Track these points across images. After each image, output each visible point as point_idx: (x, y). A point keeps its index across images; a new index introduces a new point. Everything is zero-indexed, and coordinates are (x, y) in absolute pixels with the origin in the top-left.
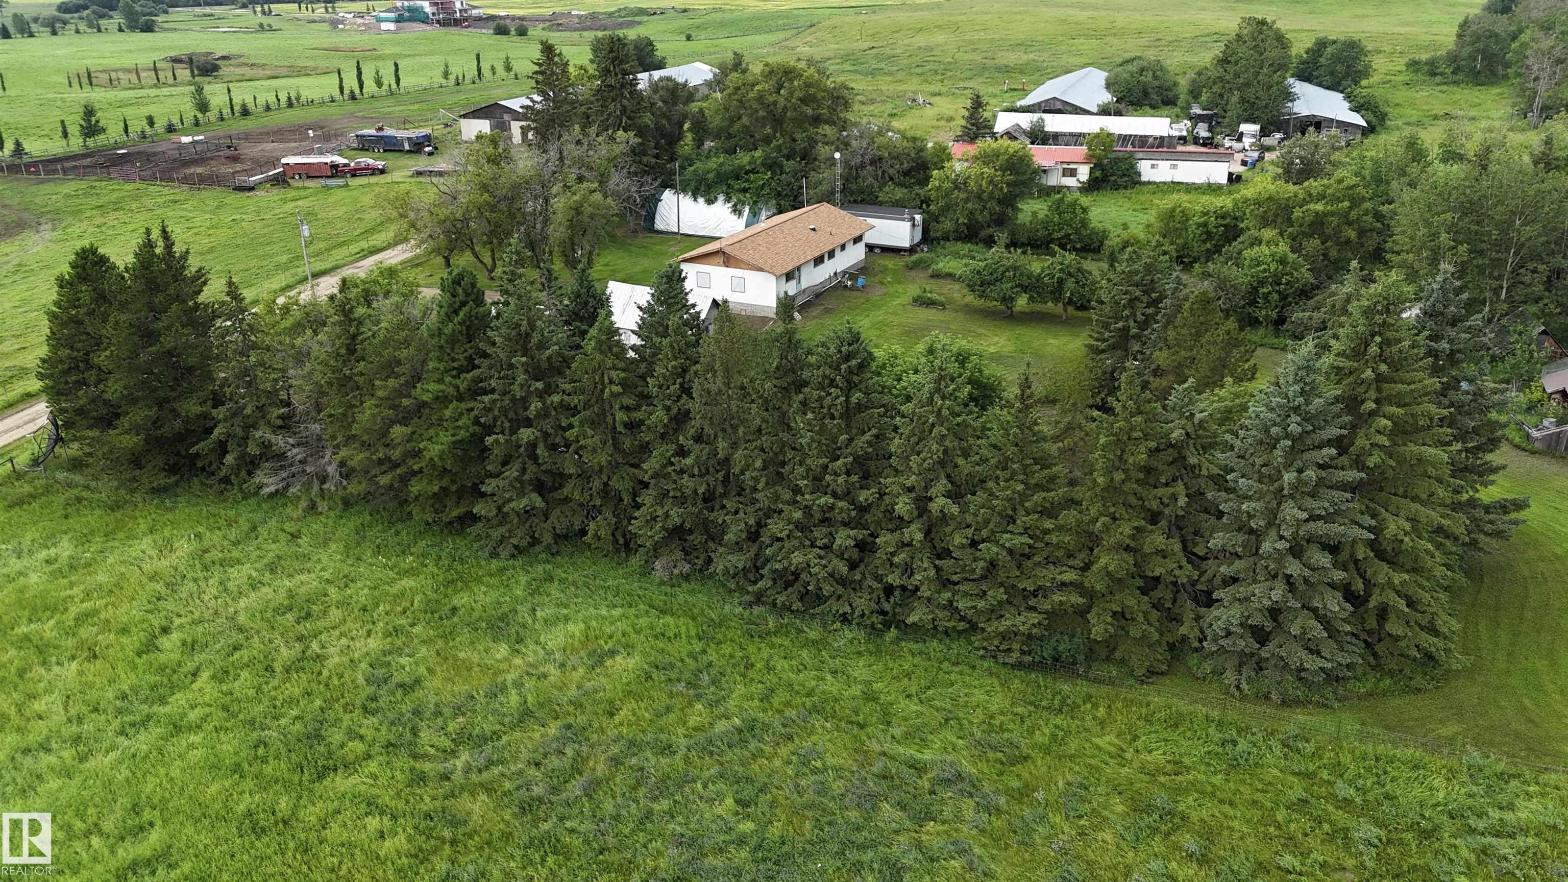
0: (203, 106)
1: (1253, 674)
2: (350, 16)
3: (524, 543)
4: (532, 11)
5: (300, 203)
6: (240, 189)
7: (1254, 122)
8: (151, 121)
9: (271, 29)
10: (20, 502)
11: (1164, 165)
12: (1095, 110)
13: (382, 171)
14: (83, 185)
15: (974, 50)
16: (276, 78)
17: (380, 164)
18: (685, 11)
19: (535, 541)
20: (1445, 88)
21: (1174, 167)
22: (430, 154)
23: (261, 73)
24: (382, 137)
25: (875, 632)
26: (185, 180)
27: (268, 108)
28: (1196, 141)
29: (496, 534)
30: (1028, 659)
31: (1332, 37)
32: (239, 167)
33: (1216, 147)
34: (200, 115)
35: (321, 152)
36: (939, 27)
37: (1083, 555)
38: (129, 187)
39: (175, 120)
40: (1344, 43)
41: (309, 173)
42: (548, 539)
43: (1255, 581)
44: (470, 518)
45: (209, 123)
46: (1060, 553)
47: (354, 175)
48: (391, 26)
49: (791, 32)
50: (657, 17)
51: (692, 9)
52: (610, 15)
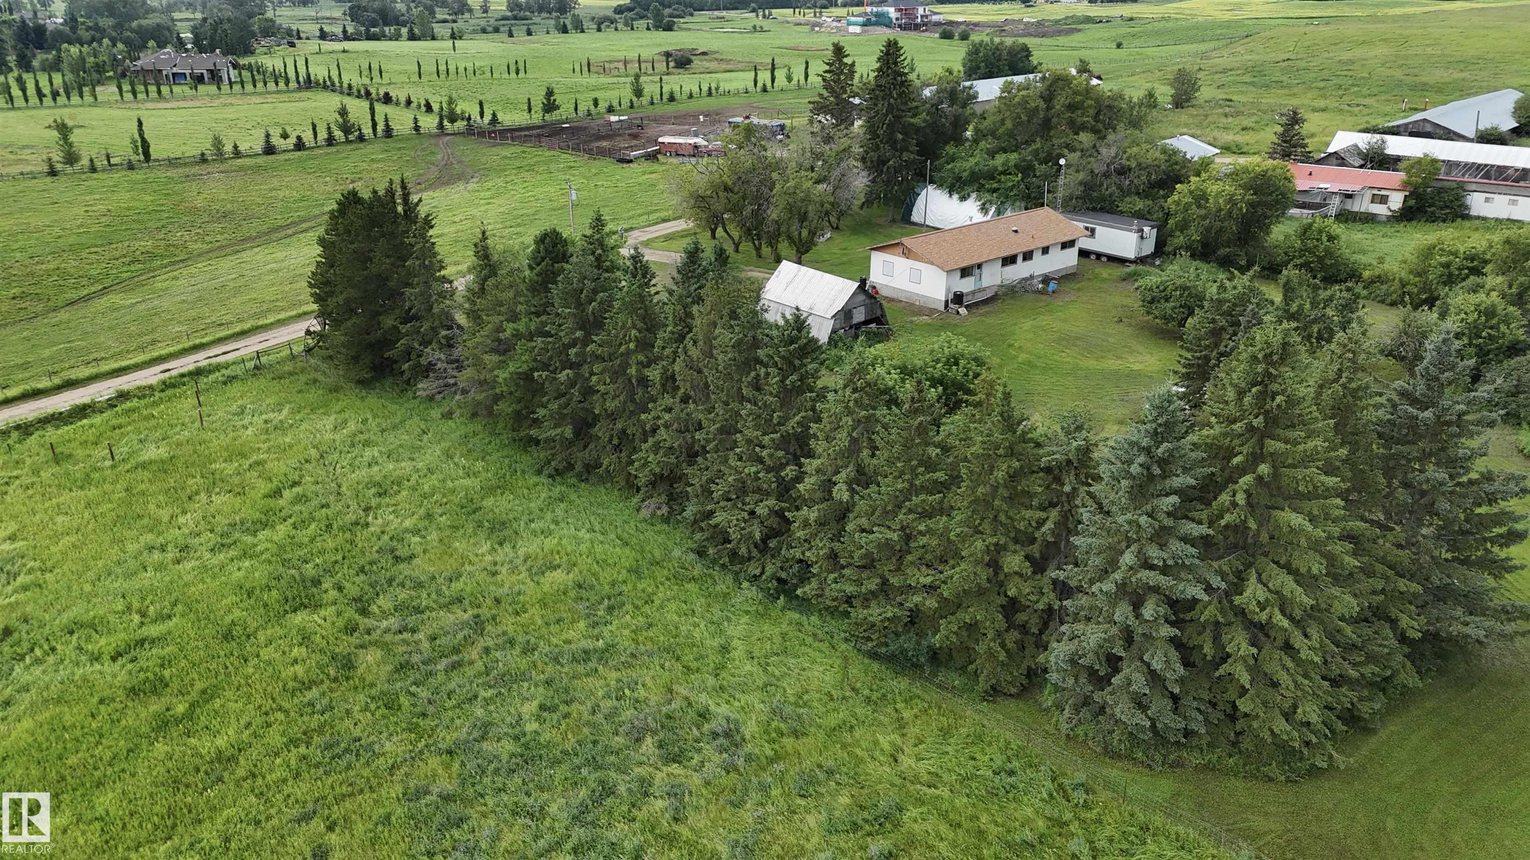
5: (657, 175)
6: (622, 161)
8: (596, 103)
11: (1501, 199)
14: (519, 149)
21: (1513, 203)
23: (724, 66)
27: (691, 96)
32: (634, 143)
35: (692, 135)
38: (548, 154)
39: (615, 103)
45: (641, 106)
48: (858, 29)
49: (1224, 42)
50: (1100, 25)
51: (1140, 18)
52: (1057, 22)
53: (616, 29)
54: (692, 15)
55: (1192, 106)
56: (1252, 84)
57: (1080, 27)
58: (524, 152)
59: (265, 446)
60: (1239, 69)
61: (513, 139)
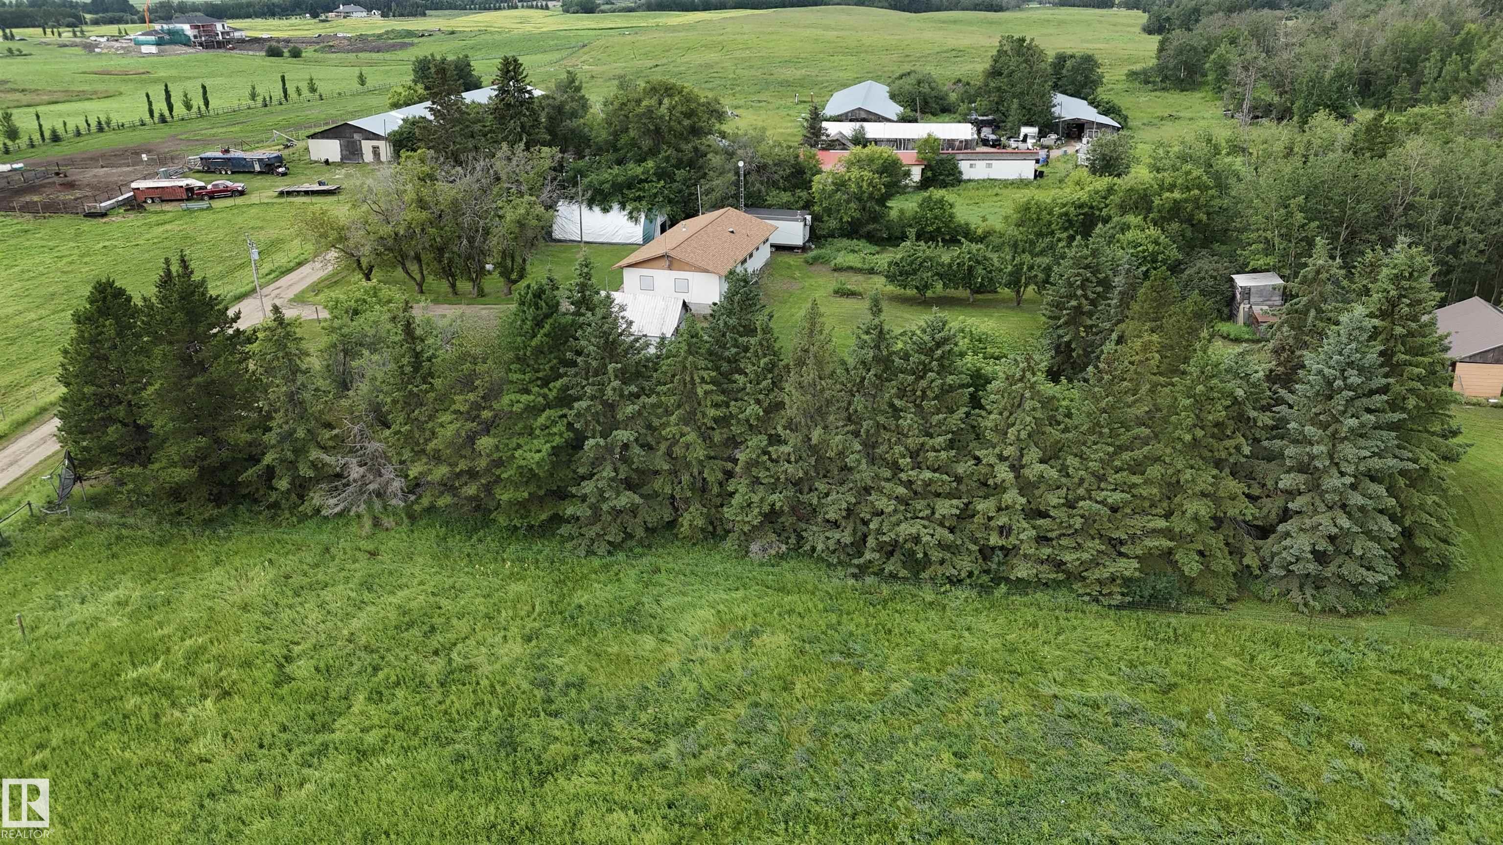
0: (12, 134)
1: (1314, 592)
2: (105, 39)
3: (619, 539)
4: (291, 33)
5: (168, 227)
6: (92, 215)
7: (1032, 125)
9: (21, 54)
10: (54, 546)
11: (981, 165)
12: (895, 118)
13: (242, 193)
15: (751, 67)
16: (56, 102)
17: (239, 186)
18: (453, 33)
19: (629, 536)
20: (1158, 93)
21: (989, 166)
22: (284, 174)
24: (229, 159)
25: (985, 590)
26: (26, 208)
27: (78, 134)
28: (985, 142)
29: (591, 532)
30: (1128, 599)
31: (1069, 52)
32: (78, 194)
33: (1004, 147)
35: (168, 176)
36: (705, 46)
37: (1165, 504)
40: (1082, 58)
41: (164, 196)
42: (640, 533)
43: (1316, 512)
44: (557, 519)
46: (1147, 504)
47: (212, 198)
48: (151, 49)
51: (460, 32)
57: (407, 40)
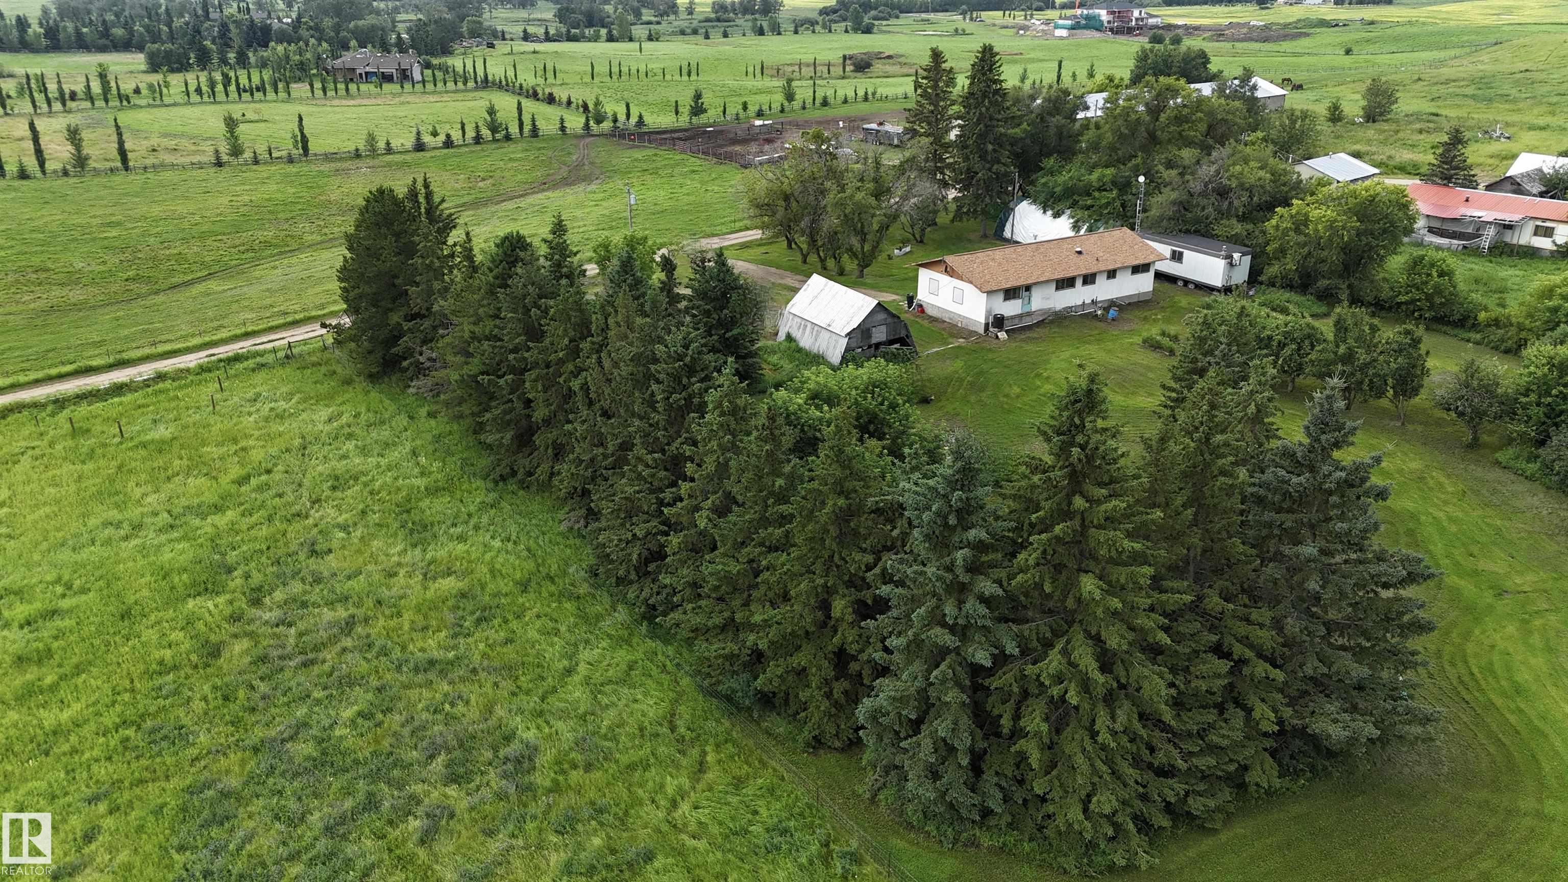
0: (790, 97)
6: (744, 166)
8: (745, 107)
14: (652, 152)
23: (905, 70)
26: (720, 155)
27: (845, 101)
32: (763, 148)
34: (786, 104)
38: (677, 157)
39: (765, 108)
45: (793, 110)
48: (1064, 33)
49: (1468, 50)
50: (1337, 29)
51: (1382, 22)
52: (1286, 26)
53: (814, 32)
54: (897, 17)
55: (1386, 121)
56: (1473, 97)
57: (1312, 31)
58: (656, 155)
59: (257, 433)
60: (1464, 80)
61: (650, 141)
